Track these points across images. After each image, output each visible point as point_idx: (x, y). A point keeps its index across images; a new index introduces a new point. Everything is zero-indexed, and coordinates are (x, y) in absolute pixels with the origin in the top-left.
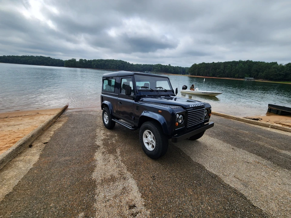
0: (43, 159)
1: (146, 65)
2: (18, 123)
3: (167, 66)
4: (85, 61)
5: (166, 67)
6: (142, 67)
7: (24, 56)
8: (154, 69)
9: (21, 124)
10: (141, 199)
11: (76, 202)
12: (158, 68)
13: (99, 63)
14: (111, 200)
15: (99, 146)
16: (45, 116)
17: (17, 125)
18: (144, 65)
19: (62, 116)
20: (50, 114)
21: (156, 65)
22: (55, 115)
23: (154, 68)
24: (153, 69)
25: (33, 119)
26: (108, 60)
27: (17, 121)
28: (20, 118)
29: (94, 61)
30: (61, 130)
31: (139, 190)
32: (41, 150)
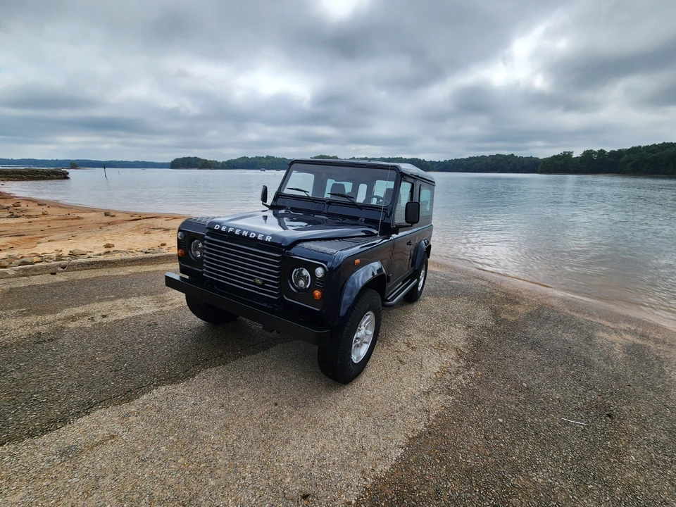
4: (600, 156)
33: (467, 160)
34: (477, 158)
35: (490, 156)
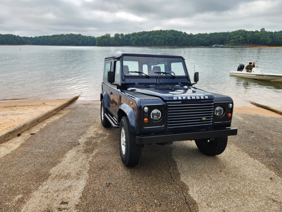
0: (22, 148)
1: (215, 34)
2: (21, 113)
3: (257, 32)
4: (122, 37)
5: (256, 34)
6: (207, 38)
7: (55, 35)
8: (230, 39)
9: (23, 114)
10: (77, 199)
11: (22, 186)
12: (239, 37)
13: (140, 38)
14: (50, 193)
15: (79, 144)
16: (47, 107)
17: (20, 114)
18: (211, 34)
19: (66, 109)
20: (54, 105)
21: (235, 32)
22: (57, 107)
23: (230, 37)
24: (227, 39)
25: (36, 110)
26: (153, 31)
27: (22, 110)
28: (25, 108)
29: (134, 34)
30: (55, 123)
31: (83, 192)
32: (25, 140)
33: (52, 37)
34: (59, 36)
35: (67, 35)
